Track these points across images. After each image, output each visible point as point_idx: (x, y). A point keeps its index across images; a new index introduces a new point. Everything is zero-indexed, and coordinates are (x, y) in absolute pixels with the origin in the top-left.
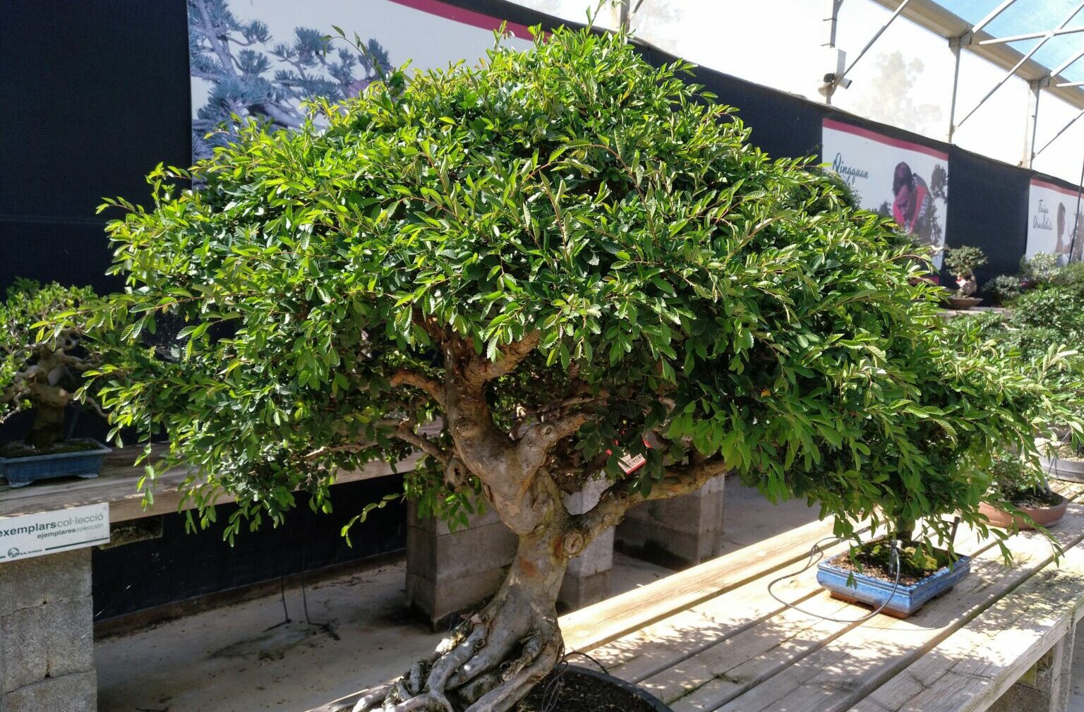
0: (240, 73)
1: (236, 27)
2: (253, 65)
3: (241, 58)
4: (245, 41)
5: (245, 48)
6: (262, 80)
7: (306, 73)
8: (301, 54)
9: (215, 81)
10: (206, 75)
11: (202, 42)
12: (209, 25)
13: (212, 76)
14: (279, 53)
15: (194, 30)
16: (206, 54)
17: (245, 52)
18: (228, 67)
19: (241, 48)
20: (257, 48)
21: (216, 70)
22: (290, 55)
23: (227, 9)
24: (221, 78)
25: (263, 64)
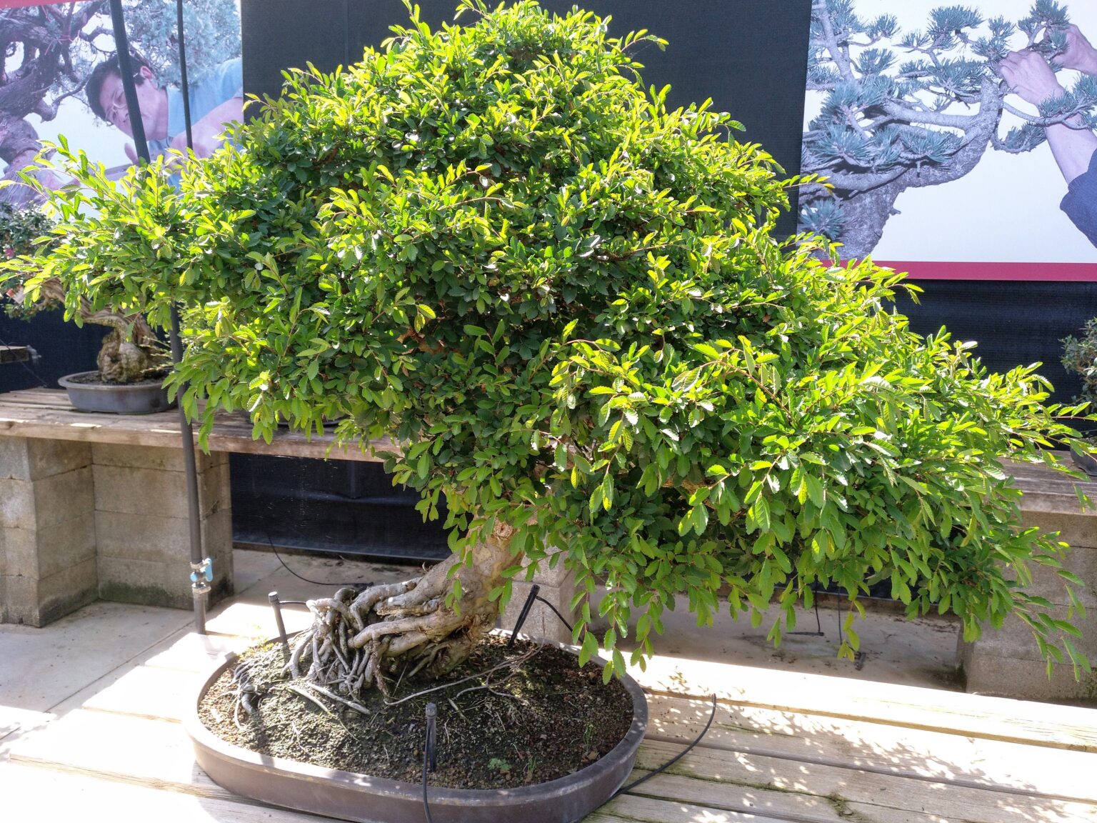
0: (858, 76)
1: (859, 29)
2: (874, 63)
3: (861, 60)
4: (868, 40)
5: (867, 48)
6: (884, 78)
7: (940, 59)
8: (935, 39)
9: (831, 90)
10: (821, 86)
11: (822, 54)
12: (830, 35)
13: (827, 86)
14: (907, 43)
15: (814, 44)
16: (823, 65)
17: (867, 53)
18: (846, 72)
19: (862, 50)
20: (883, 44)
21: (833, 79)
22: (920, 42)
23: (851, 13)
24: (836, 86)
25: (886, 61)
